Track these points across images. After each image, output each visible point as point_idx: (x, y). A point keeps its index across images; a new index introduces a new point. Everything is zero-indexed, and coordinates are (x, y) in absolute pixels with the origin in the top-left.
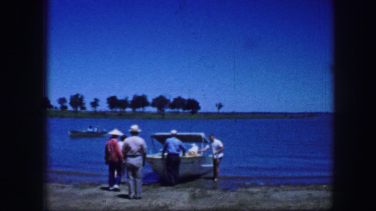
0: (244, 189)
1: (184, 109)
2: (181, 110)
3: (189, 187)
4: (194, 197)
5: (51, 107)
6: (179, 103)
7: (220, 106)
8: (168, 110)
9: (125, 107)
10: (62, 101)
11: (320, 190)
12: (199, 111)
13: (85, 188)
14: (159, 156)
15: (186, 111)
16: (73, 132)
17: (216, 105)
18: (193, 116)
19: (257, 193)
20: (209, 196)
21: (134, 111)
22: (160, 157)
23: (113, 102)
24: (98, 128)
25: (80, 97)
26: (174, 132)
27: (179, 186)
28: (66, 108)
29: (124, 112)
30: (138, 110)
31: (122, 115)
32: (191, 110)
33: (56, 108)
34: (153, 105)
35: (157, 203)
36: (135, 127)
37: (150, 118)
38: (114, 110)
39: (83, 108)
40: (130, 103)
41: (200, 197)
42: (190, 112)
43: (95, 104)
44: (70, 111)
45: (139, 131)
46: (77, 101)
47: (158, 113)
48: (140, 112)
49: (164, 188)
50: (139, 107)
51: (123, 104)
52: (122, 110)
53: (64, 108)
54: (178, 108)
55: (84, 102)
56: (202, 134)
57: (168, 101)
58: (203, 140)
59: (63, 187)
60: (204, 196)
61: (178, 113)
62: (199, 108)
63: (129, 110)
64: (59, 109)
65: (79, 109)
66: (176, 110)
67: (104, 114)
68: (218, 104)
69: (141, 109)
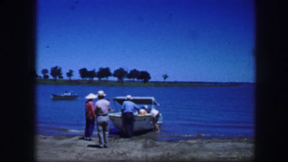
0: (184, 141)
1: (138, 78)
2: (136, 80)
3: (142, 138)
4: (145, 147)
5: (37, 76)
6: (135, 74)
7: (166, 77)
8: (126, 79)
9: (93, 77)
10: (45, 71)
11: (243, 142)
12: (150, 80)
13: (62, 139)
14: (120, 114)
15: (140, 80)
16: (54, 96)
17: (163, 76)
18: (146, 85)
19: (194, 144)
20: (158, 146)
21: (100, 80)
22: (120, 116)
23: (84, 72)
24: (71, 93)
25: (58, 68)
26: (129, 96)
27: (134, 137)
28: (47, 77)
29: (92, 80)
30: (103, 79)
31: (90, 82)
32: (143, 80)
33: (40, 77)
34: (115, 75)
35: (118, 151)
36: (101, 92)
37: (112, 86)
38: (85, 79)
39: (61, 77)
40: (97, 74)
41: (150, 147)
42: (143, 81)
43: (70, 74)
44: (51, 80)
45: (105, 95)
46: (56, 72)
47: (118, 82)
48: (104, 81)
49: (123, 139)
50: (103, 77)
51: (92, 74)
52: (91, 79)
53: (46, 77)
54: (134, 78)
55: (62, 72)
56: (153, 98)
57: (126, 72)
58: (153, 103)
59: (45, 138)
60: (153, 145)
61: (133, 81)
62: (150, 78)
63: (96, 79)
64: (42, 78)
65: (58, 78)
66: (132, 79)
67: (77, 82)
68: (164, 75)
69: (105, 79)
